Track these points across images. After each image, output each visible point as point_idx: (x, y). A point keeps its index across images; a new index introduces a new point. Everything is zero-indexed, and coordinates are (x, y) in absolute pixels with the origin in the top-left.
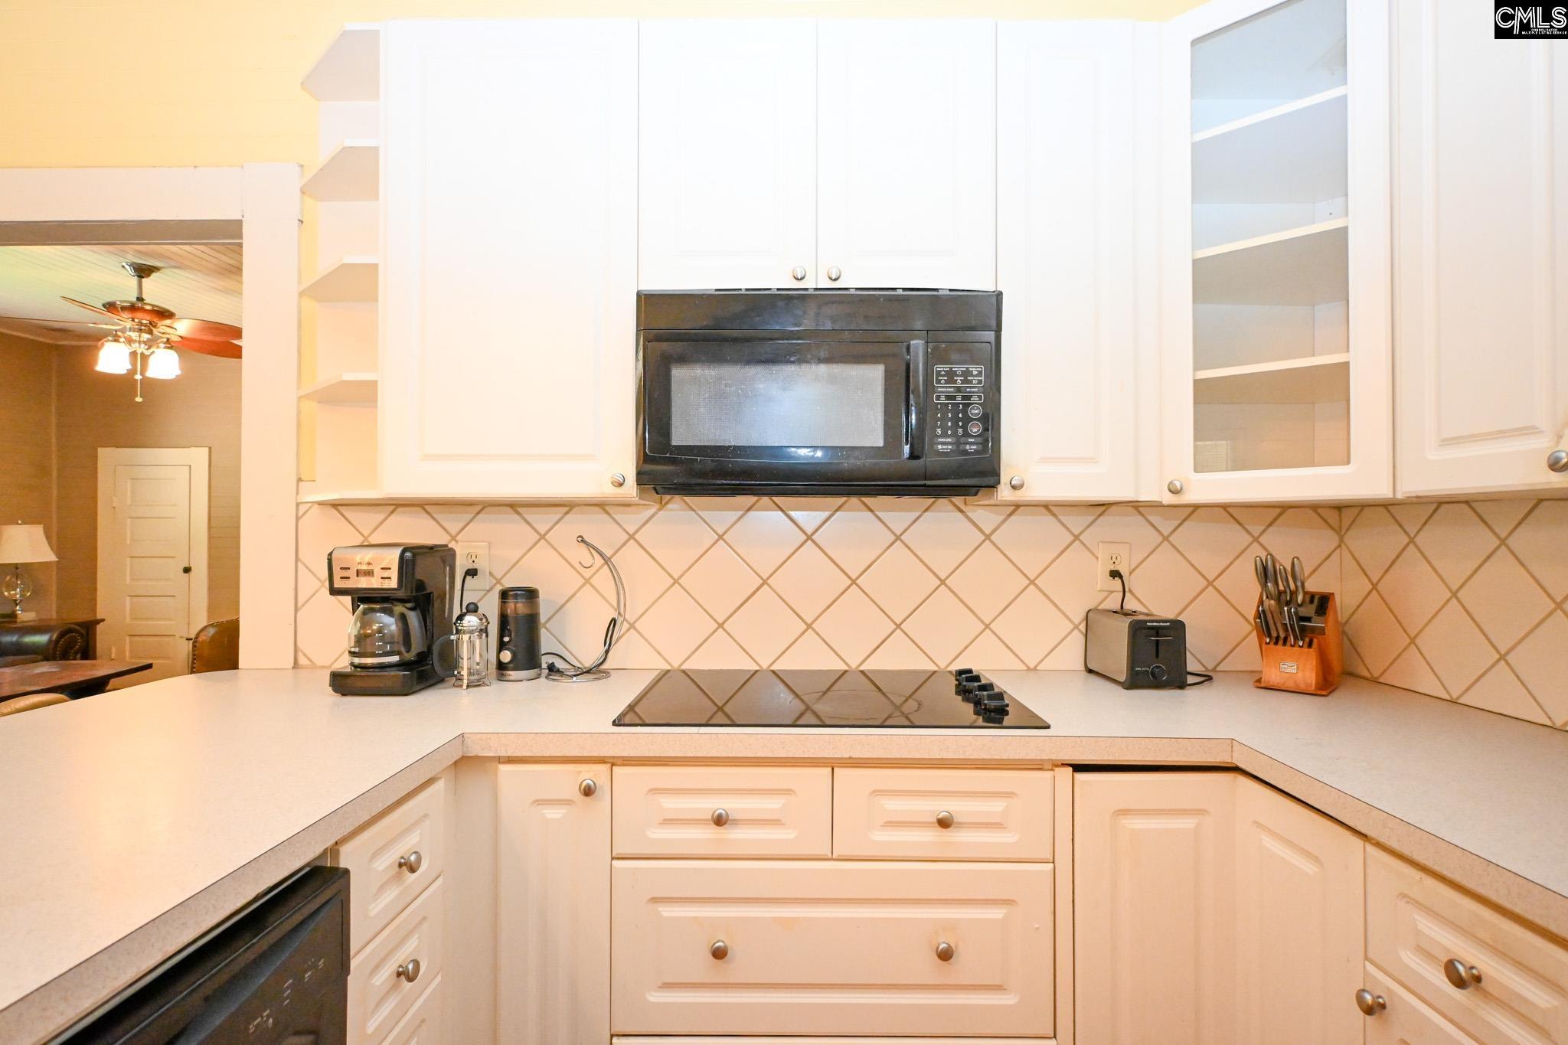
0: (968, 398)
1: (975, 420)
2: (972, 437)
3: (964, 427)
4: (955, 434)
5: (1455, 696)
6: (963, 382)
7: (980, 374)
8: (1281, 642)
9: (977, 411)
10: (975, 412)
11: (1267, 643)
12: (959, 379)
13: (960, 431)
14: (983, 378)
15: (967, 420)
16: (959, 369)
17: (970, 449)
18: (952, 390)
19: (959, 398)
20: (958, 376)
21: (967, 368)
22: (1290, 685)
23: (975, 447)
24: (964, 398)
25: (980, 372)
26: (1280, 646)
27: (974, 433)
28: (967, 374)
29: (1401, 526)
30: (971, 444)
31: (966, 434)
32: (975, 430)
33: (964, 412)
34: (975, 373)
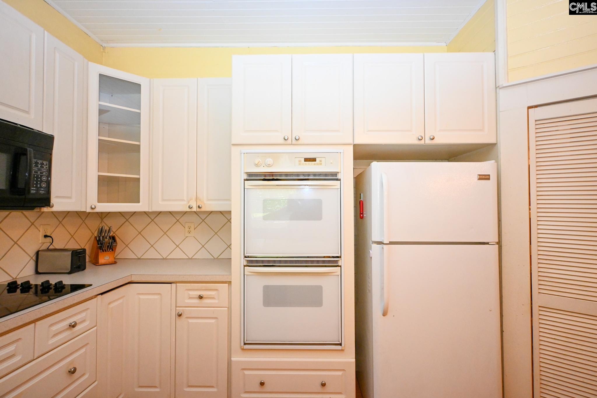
0: (42, 173)
1: (44, 182)
2: (43, 188)
3: (40, 184)
4: (36, 187)
5: (139, 257)
6: (41, 167)
7: (46, 165)
8: (104, 251)
9: (45, 179)
10: (44, 178)
11: (101, 252)
12: (39, 166)
13: (39, 185)
14: (47, 166)
15: (41, 181)
16: (40, 162)
17: (42, 193)
18: (37, 169)
19: (39, 173)
20: (39, 164)
21: (42, 162)
22: (108, 262)
23: (43, 192)
24: (41, 173)
25: (47, 164)
26: (105, 252)
27: (44, 186)
28: (42, 164)
29: (124, 217)
30: (42, 191)
31: (41, 187)
32: (44, 185)
33: (41, 178)
34: (45, 164)
